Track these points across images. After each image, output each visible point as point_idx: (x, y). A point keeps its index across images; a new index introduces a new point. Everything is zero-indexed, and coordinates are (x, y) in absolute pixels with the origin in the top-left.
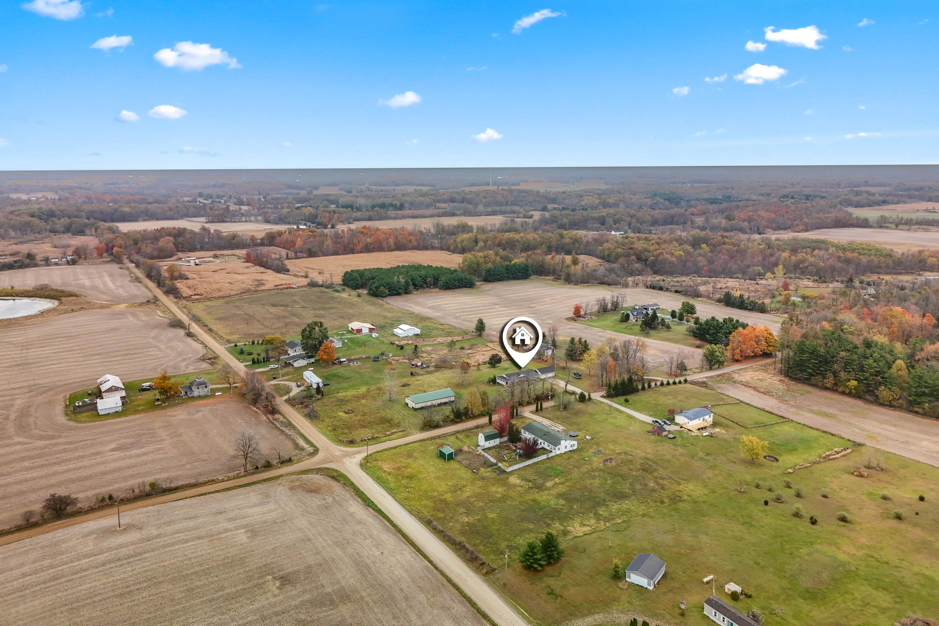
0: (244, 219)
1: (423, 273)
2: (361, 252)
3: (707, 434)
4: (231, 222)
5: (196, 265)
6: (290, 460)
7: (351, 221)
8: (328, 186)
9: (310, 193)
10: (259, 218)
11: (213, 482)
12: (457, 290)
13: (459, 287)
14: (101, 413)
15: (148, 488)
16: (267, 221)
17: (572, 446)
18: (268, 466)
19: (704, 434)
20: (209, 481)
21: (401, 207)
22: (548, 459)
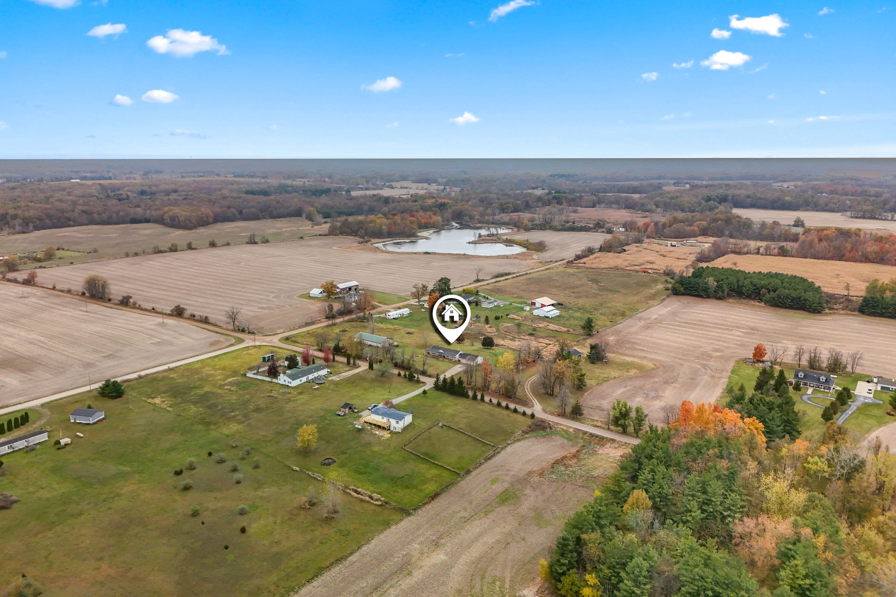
3: (360, 427)
6: (254, 333)
12: (783, 311)
13: (791, 307)
14: (310, 295)
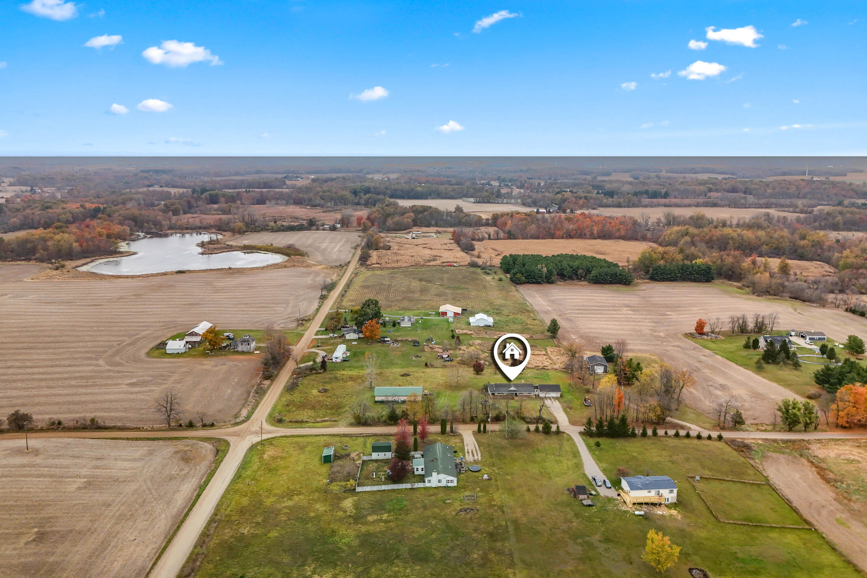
0: (505, 201)
1: (576, 264)
2: (562, 238)
3: (642, 513)
4: (495, 203)
5: (414, 238)
6: (212, 425)
7: (596, 207)
8: (624, 172)
9: (595, 178)
10: (519, 201)
11: (138, 429)
12: (607, 286)
13: (611, 283)
14: (168, 352)
15: (89, 423)
16: (524, 204)
17: (448, 481)
18: (191, 425)
19: (637, 513)
20: (136, 428)
21: (666, 195)
22: (410, 489)
